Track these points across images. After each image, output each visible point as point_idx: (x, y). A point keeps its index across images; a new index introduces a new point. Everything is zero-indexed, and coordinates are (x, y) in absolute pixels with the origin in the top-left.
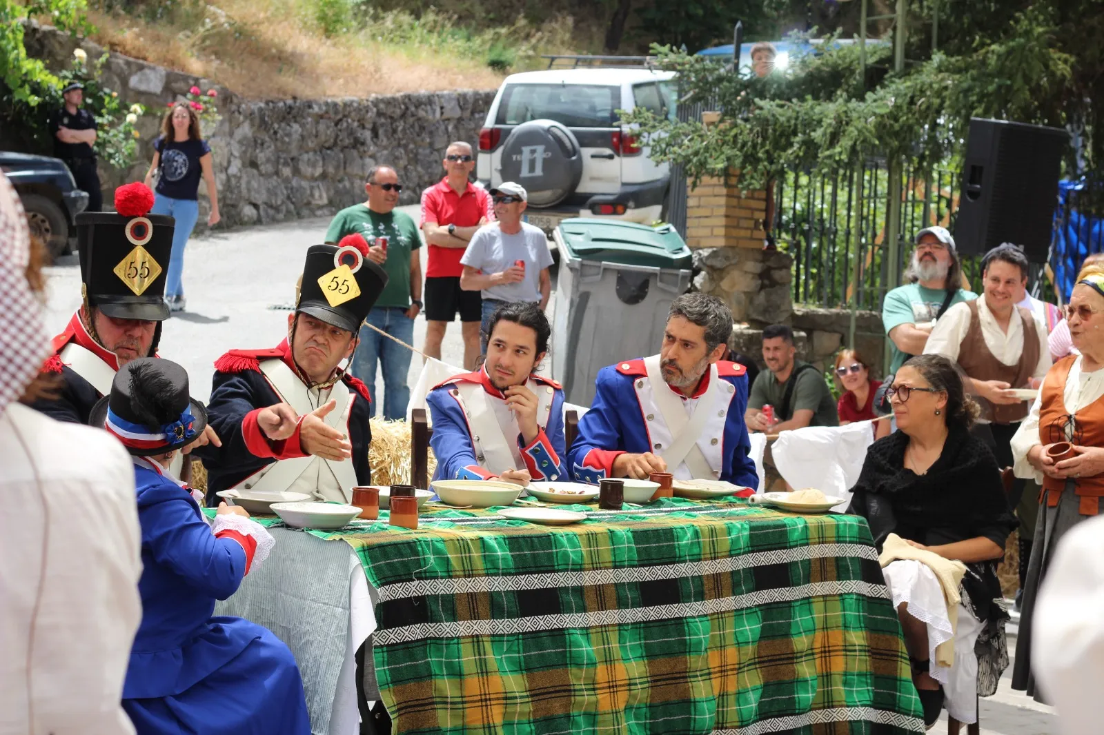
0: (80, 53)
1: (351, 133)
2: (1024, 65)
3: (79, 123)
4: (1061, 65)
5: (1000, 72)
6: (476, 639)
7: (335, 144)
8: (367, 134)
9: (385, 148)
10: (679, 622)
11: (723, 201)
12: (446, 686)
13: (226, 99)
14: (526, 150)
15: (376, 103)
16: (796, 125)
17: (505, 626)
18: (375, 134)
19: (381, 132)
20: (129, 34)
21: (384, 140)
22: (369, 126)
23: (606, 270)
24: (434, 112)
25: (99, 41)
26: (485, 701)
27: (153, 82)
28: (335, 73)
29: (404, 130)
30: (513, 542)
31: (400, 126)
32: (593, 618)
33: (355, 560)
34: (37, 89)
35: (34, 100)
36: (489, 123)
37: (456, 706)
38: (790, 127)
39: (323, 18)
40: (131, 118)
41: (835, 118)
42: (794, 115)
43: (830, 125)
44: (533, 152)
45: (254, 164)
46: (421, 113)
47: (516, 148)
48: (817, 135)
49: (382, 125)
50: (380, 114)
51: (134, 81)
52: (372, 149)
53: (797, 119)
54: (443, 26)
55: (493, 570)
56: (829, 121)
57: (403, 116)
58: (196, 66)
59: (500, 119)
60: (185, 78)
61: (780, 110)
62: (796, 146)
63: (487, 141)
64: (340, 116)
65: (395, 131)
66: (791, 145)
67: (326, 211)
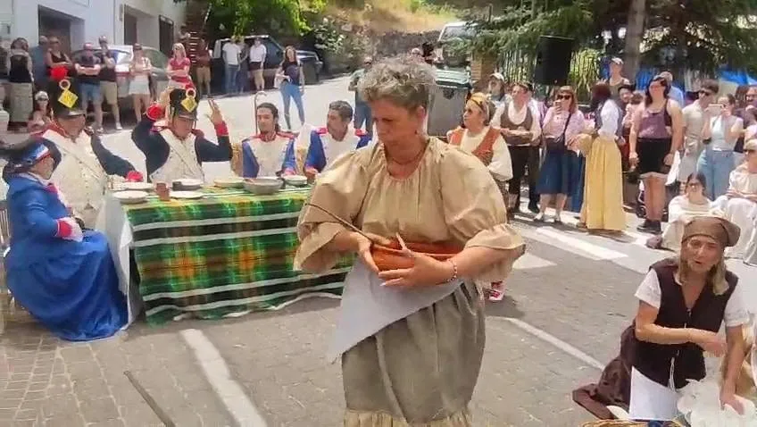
0: (326, 20)
3: (321, 42)
4: (588, 16)
6: (182, 245)
10: (282, 235)
12: (169, 262)
13: (371, 33)
17: (195, 239)
20: (341, 13)
23: (440, 88)
25: (333, 15)
26: (185, 267)
27: (348, 28)
28: (411, 24)
30: (202, 207)
32: (238, 235)
33: (126, 215)
34: (303, 31)
35: (302, 34)
37: (173, 268)
40: (340, 39)
45: (381, 52)
51: (343, 27)
55: (192, 218)
58: (362, 23)
59: (442, 38)
60: (359, 27)
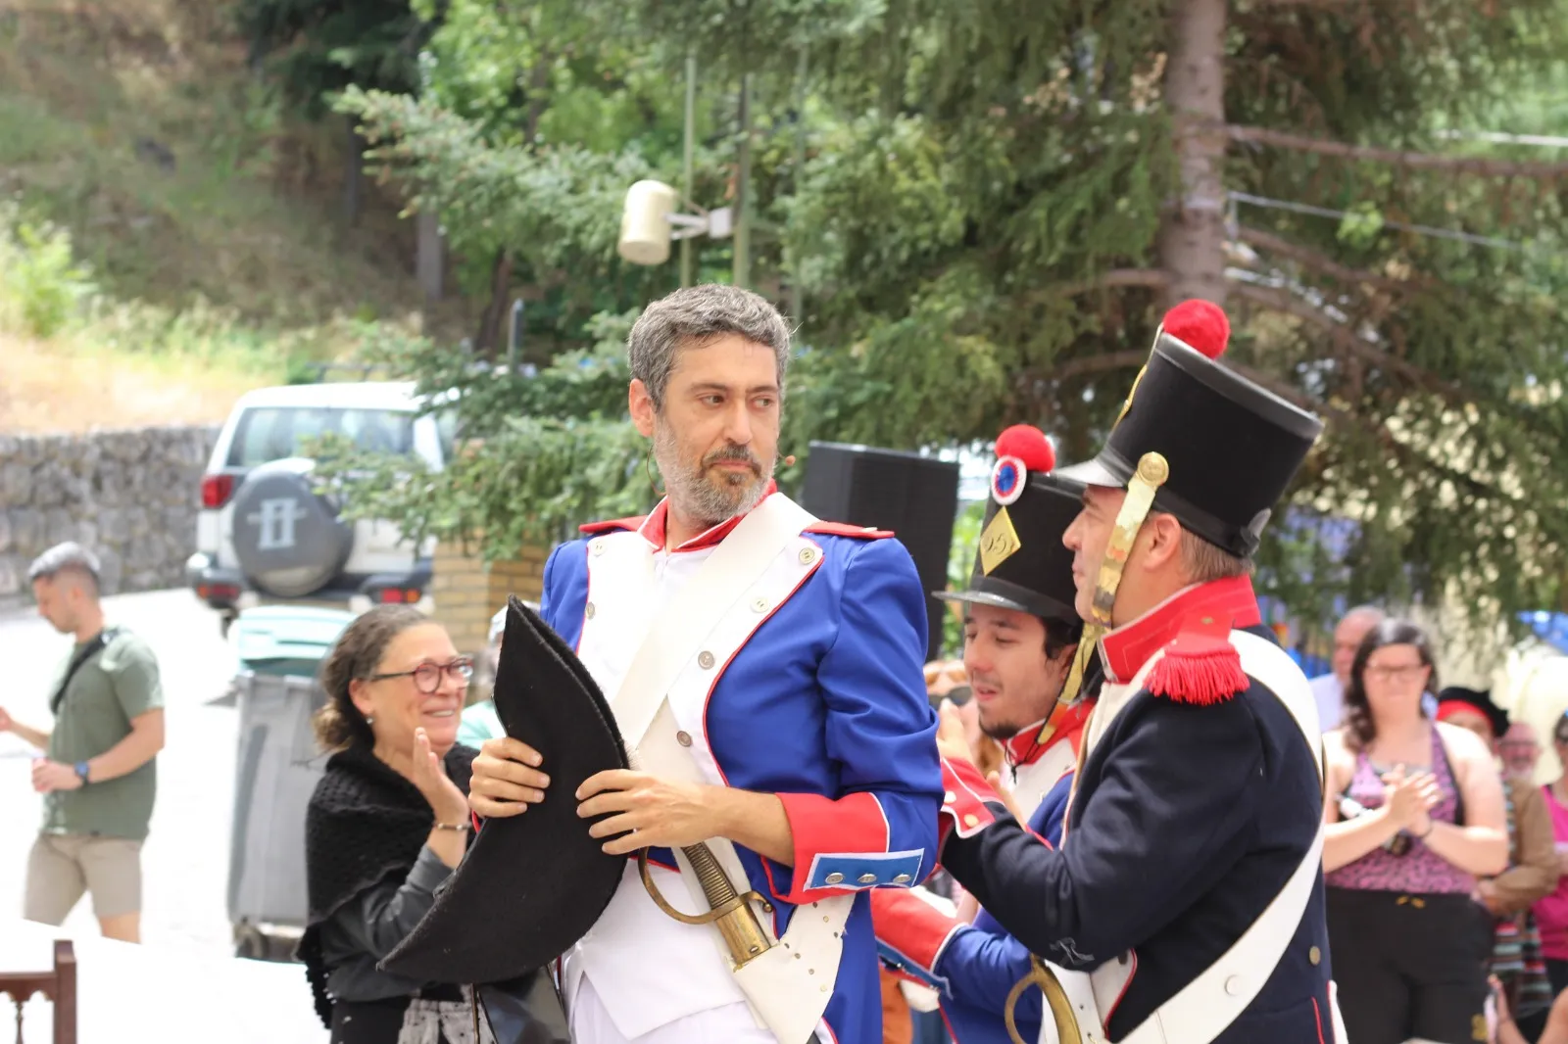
1: (58, 484)
2: (914, 361)
5: (875, 374)
7: (32, 500)
8: (84, 487)
9: (114, 506)
11: (483, 580)
14: (268, 507)
15: (100, 439)
16: (571, 459)
18: (97, 483)
19: (107, 483)
21: (110, 493)
22: (88, 473)
23: (292, 691)
24: (193, 453)
28: (36, 394)
29: (145, 482)
31: (138, 474)
36: (217, 466)
38: (561, 461)
39: (32, 312)
41: (623, 446)
42: (569, 442)
43: (615, 457)
44: (278, 509)
46: (173, 455)
47: (253, 504)
48: (595, 473)
49: (110, 473)
50: (105, 456)
52: (91, 507)
53: (573, 447)
54: (218, 326)
56: (614, 451)
57: (144, 458)
59: (234, 459)
61: (548, 435)
62: (567, 493)
63: (213, 493)
64: (39, 459)
65: (129, 482)
66: (559, 490)
67: (14, 602)
